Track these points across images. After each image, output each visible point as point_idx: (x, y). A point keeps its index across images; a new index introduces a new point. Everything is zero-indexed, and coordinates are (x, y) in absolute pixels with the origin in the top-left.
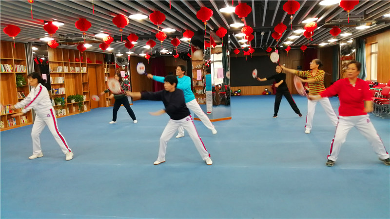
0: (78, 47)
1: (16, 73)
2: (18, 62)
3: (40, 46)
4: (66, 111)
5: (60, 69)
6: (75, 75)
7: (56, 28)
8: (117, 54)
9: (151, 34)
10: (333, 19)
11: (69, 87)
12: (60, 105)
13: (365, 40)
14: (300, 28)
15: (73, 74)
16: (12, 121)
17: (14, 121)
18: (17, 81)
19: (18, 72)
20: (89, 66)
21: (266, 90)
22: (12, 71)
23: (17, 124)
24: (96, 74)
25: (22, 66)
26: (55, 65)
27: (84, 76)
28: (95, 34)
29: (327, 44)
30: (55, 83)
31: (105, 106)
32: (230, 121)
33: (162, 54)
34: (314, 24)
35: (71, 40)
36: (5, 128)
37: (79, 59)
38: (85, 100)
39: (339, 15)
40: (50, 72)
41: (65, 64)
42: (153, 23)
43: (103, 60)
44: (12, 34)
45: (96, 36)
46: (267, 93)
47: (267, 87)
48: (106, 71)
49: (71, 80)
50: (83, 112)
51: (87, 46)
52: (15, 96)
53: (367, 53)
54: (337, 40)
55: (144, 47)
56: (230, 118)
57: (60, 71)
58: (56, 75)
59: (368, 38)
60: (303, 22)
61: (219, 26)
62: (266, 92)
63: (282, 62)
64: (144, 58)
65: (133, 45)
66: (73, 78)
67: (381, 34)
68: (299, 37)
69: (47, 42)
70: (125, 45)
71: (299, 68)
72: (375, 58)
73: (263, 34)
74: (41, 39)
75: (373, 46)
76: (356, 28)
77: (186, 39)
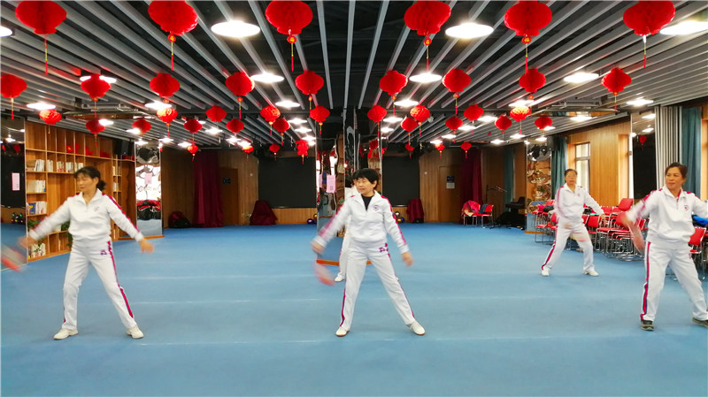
0: (89, 124)
4: (46, 248)
5: (40, 165)
7: (105, 86)
10: (555, 104)
13: (566, 139)
14: (489, 114)
20: (87, 161)
21: (398, 214)
26: (30, 157)
30: (30, 192)
34: (526, 109)
37: (72, 148)
41: (50, 156)
43: (111, 151)
47: (398, 209)
53: (570, 158)
54: (525, 136)
57: (41, 169)
58: (33, 176)
59: (573, 136)
60: (510, 105)
63: (422, 168)
64: (185, 151)
65: (200, 126)
66: (57, 184)
67: (596, 130)
68: (474, 128)
69: (39, 112)
70: (186, 126)
71: (450, 179)
72: (582, 166)
73: (430, 120)
74: (28, 106)
75: (579, 147)
76: (572, 119)
77: (297, 121)
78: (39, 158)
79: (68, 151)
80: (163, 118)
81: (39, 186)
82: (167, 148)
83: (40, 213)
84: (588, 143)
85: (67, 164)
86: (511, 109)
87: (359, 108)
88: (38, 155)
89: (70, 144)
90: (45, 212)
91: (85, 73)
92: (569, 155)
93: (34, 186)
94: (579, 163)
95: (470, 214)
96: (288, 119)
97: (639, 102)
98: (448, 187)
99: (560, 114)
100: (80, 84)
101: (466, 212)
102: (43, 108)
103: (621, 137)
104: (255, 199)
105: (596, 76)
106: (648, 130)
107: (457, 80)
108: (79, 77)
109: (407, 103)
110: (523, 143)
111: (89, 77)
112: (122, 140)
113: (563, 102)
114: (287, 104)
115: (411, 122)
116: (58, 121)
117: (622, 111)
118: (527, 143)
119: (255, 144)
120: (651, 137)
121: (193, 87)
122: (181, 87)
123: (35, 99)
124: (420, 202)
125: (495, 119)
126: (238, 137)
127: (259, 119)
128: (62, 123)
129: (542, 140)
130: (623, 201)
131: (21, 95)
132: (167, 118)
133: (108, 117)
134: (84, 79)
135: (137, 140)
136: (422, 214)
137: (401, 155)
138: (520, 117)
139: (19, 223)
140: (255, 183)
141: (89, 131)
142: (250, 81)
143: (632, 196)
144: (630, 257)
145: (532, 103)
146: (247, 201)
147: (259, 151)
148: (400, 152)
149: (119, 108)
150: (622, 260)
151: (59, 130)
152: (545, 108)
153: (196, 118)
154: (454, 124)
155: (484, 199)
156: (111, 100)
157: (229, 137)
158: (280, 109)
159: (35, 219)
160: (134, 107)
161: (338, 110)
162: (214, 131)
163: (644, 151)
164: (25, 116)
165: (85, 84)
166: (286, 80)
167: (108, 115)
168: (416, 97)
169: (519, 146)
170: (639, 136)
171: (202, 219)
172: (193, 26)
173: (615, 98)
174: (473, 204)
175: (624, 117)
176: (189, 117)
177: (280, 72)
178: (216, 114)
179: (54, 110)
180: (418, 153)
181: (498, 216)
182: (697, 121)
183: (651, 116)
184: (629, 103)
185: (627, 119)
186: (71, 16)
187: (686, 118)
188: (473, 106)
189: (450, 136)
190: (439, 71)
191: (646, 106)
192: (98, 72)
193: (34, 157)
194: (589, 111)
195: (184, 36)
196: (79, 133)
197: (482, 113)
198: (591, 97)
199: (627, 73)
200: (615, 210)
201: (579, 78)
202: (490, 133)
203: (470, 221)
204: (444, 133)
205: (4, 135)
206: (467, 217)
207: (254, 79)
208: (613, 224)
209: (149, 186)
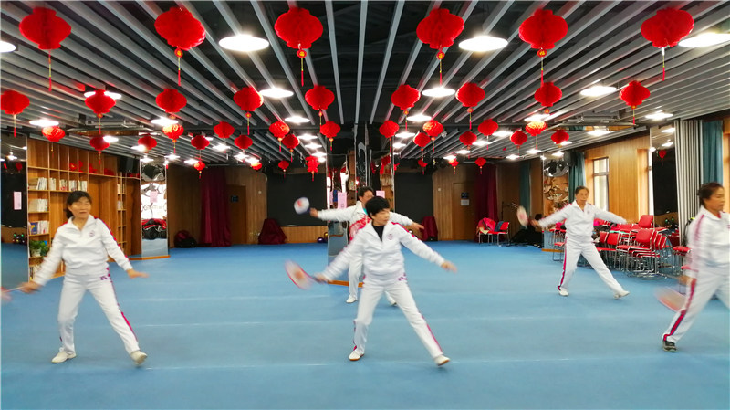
0: (92, 141)
5: (42, 184)
12: (39, 255)
13: (584, 154)
15: (63, 194)
20: (93, 179)
24: (99, 197)
26: (34, 176)
30: (32, 211)
34: (541, 123)
37: (76, 165)
40: (28, 188)
41: (53, 174)
43: (115, 169)
45: (153, 122)
48: (119, 190)
49: (58, 206)
51: (109, 139)
53: (587, 174)
54: (541, 151)
57: (43, 187)
58: (35, 195)
59: (590, 151)
63: (435, 185)
64: (192, 168)
65: (208, 142)
66: (60, 202)
67: (614, 145)
68: (489, 143)
69: (42, 129)
70: (193, 142)
71: (464, 196)
72: (601, 181)
73: (444, 135)
74: (31, 123)
75: (597, 163)
76: (589, 133)
77: (307, 137)
78: (41, 176)
79: (71, 169)
80: (169, 134)
81: (41, 205)
82: (173, 165)
83: (42, 233)
84: (607, 158)
85: (70, 182)
86: (526, 123)
87: (371, 123)
88: (41, 173)
89: (73, 162)
90: (47, 232)
91: (89, 89)
92: (587, 170)
93: (36, 205)
94: (597, 178)
95: (485, 232)
96: (298, 135)
97: (658, 116)
98: (462, 204)
99: (577, 128)
100: (84, 100)
101: (482, 229)
102: (46, 124)
103: (640, 151)
104: (263, 217)
105: (614, 90)
106: (668, 145)
107: (470, 94)
108: (83, 93)
109: (420, 118)
110: (539, 158)
111: (93, 93)
112: (126, 157)
113: (580, 116)
114: (296, 119)
115: (423, 137)
116: (61, 137)
117: (641, 125)
118: (543, 158)
119: (264, 161)
120: (671, 152)
121: (200, 103)
122: (188, 102)
123: (38, 116)
124: (433, 218)
125: (510, 134)
126: (246, 153)
127: (268, 135)
128: (65, 140)
129: (559, 155)
130: (643, 218)
131: (23, 112)
132: (174, 135)
133: (113, 134)
134: (89, 94)
135: (142, 157)
136: (436, 232)
137: (414, 171)
138: (536, 131)
139: (21, 243)
140: (264, 201)
141: (93, 148)
142: (258, 97)
143: (652, 213)
144: (651, 275)
145: (548, 117)
146: (256, 219)
147: (268, 168)
148: (412, 168)
149: (124, 124)
150: (643, 279)
151: (63, 148)
152: (561, 122)
153: (203, 135)
154: (468, 140)
155: (499, 215)
156: (116, 116)
157: (237, 153)
158: (289, 124)
159: (37, 240)
160: (139, 124)
161: (349, 125)
162: (221, 148)
163: (664, 167)
164: (27, 133)
165: (90, 100)
166: (295, 95)
167: (112, 131)
168: (429, 112)
169: (535, 161)
170: (659, 151)
171: (209, 238)
172: (200, 41)
173: (634, 111)
174: (488, 221)
175: (642, 131)
176: (196, 133)
177: (289, 87)
178: (224, 130)
179: (57, 127)
180: (431, 169)
181: (514, 234)
182: (718, 135)
183: (671, 130)
184: (648, 117)
185: (646, 133)
186: (75, 31)
187: (707, 132)
188: (487, 121)
189: (464, 152)
190: (453, 85)
191: (666, 119)
192: (103, 87)
193: (37, 174)
194: (607, 125)
195: (192, 50)
196: (82, 151)
197: (497, 128)
198: (608, 111)
199: (646, 86)
200: (634, 227)
201: (597, 91)
202: (505, 149)
203: (485, 239)
204: (458, 148)
205: (6, 153)
206: (483, 235)
207: (262, 94)
208: (633, 241)
209: (155, 204)
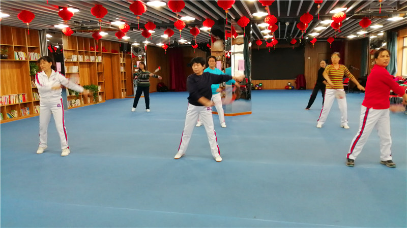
0: (93, 35)
1: (30, 61)
2: (32, 50)
3: (54, 33)
4: (81, 102)
5: (74, 58)
6: (90, 64)
7: (70, 14)
8: (133, 43)
9: (169, 22)
10: (363, 10)
11: (83, 76)
12: (75, 95)
13: (397, 33)
14: (327, 19)
15: (87, 63)
16: (26, 111)
17: (27, 111)
18: (31, 69)
19: (32, 60)
20: (105, 55)
21: (289, 84)
22: (26, 59)
23: (30, 113)
24: (112, 63)
25: (36, 54)
26: (70, 54)
27: (99, 66)
28: (111, 21)
29: (356, 36)
30: (70, 72)
31: (121, 97)
32: (250, 116)
33: (180, 44)
34: (342, 14)
35: (86, 28)
36: (18, 117)
37: (94, 48)
38: (99, 91)
39: (369, 5)
40: (65, 60)
41: (80, 53)
42: (171, 10)
43: (118, 49)
44: (26, 20)
45: (112, 23)
46: (290, 88)
47: (290, 81)
48: (121, 60)
49: (86, 70)
50: (98, 103)
51: (103, 34)
52: (28, 84)
53: (399, 47)
54: (367, 32)
55: (162, 36)
56: (250, 113)
57: (75, 60)
58: (70, 64)
59: (400, 31)
60: (331, 12)
61: (241, 15)
62: (289, 86)
63: (306, 55)
64: (161, 48)
66: (88, 67)
69: (61, 30)
70: (143, 33)
73: (287, 24)
75: (406, 39)
78: (74, 54)
79: (92, 50)
81: (75, 69)
85: (91, 57)
88: (74, 52)
89: (92, 46)
92: (398, 45)
93: (72, 69)
94: (405, 50)
100: (58, 12)
102: (62, 27)
109: (261, 14)
110: (367, 38)
111: (63, 9)
114: (187, 18)
116: (71, 33)
118: (371, 37)
129: (381, 34)
132: (125, 30)
136: (305, 84)
162: (165, 36)
179: (68, 28)
193: (72, 53)
